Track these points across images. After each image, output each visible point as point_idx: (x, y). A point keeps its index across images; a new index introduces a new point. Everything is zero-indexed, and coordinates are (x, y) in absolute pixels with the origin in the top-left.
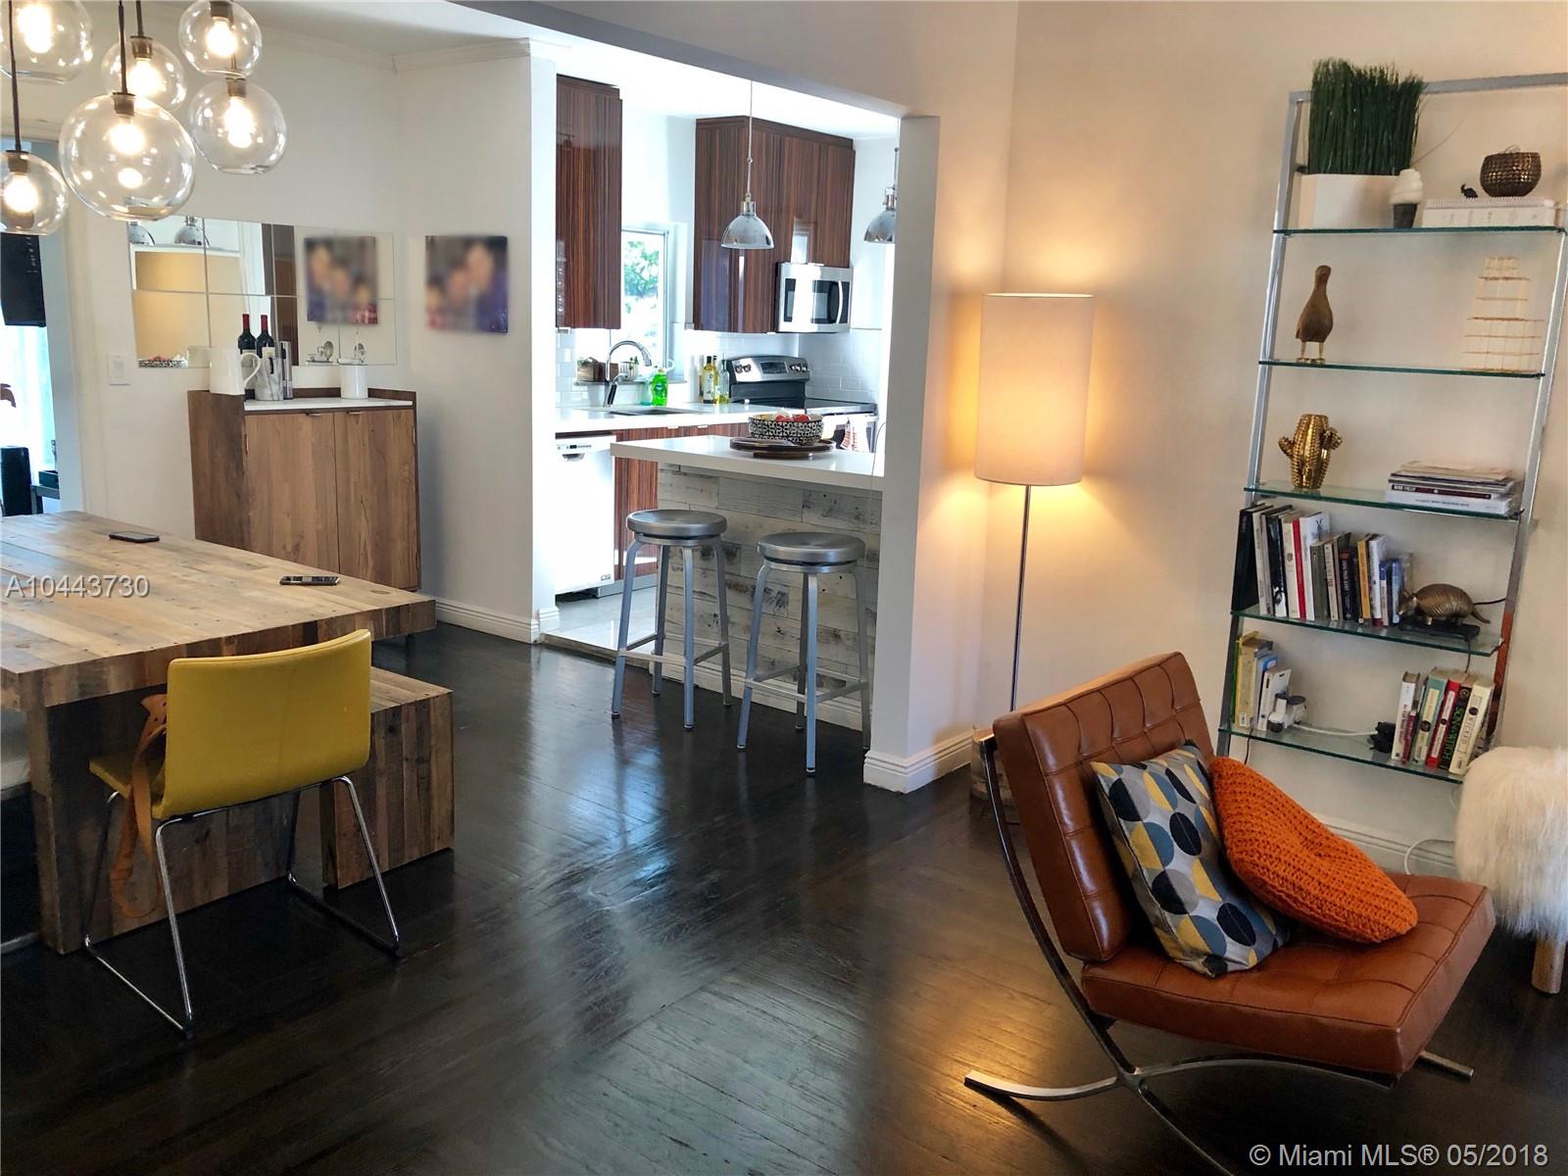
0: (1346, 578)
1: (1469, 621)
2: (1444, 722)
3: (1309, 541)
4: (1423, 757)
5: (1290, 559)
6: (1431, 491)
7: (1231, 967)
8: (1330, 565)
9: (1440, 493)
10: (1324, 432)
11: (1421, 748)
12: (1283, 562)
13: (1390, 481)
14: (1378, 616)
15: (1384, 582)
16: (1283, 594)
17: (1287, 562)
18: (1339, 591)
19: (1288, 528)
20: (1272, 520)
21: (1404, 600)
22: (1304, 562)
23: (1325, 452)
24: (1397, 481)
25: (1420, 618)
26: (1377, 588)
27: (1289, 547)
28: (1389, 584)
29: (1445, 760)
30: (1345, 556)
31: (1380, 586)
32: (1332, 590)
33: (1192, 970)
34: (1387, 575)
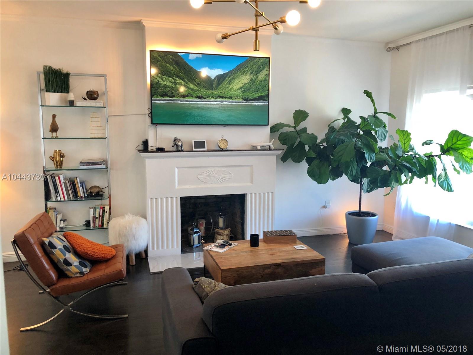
0: (72, 188)
1: (101, 193)
2: (101, 216)
3: (62, 181)
4: (98, 225)
5: (59, 186)
6: (89, 165)
7: (85, 273)
8: (68, 186)
9: (91, 165)
10: (61, 154)
11: (97, 223)
12: (57, 187)
13: (80, 164)
14: (82, 196)
15: (82, 187)
16: (59, 195)
17: (58, 187)
18: (72, 192)
19: (57, 178)
20: (53, 177)
21: (87, 191)
22: (62, 186)
23: (62, 159)
24: (81, 163)
25: (91, 194)
26: (80, 189)
27: (58, 183)
28: (83, 187)
29: (102, 225)
30: (71, 183)
31: (81, 188)
32: (70, 191)
33: (77, 277)
34: (82, 186)
